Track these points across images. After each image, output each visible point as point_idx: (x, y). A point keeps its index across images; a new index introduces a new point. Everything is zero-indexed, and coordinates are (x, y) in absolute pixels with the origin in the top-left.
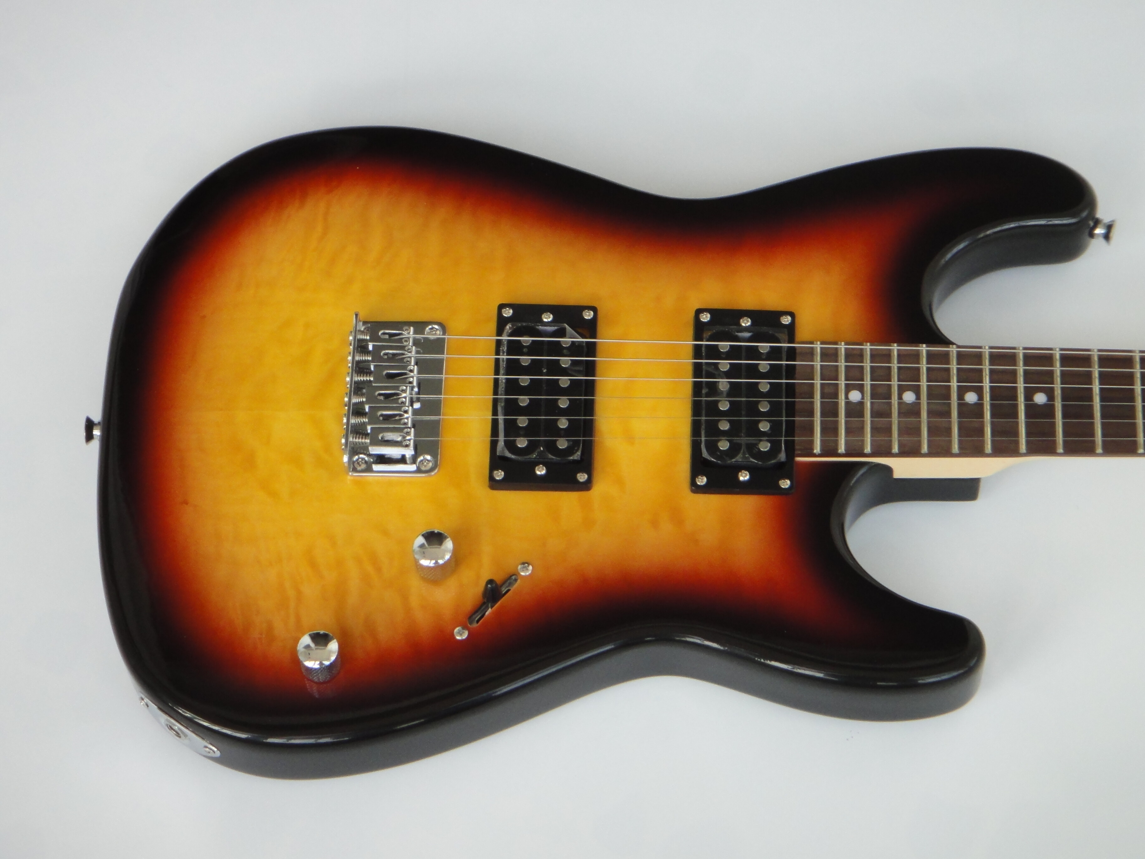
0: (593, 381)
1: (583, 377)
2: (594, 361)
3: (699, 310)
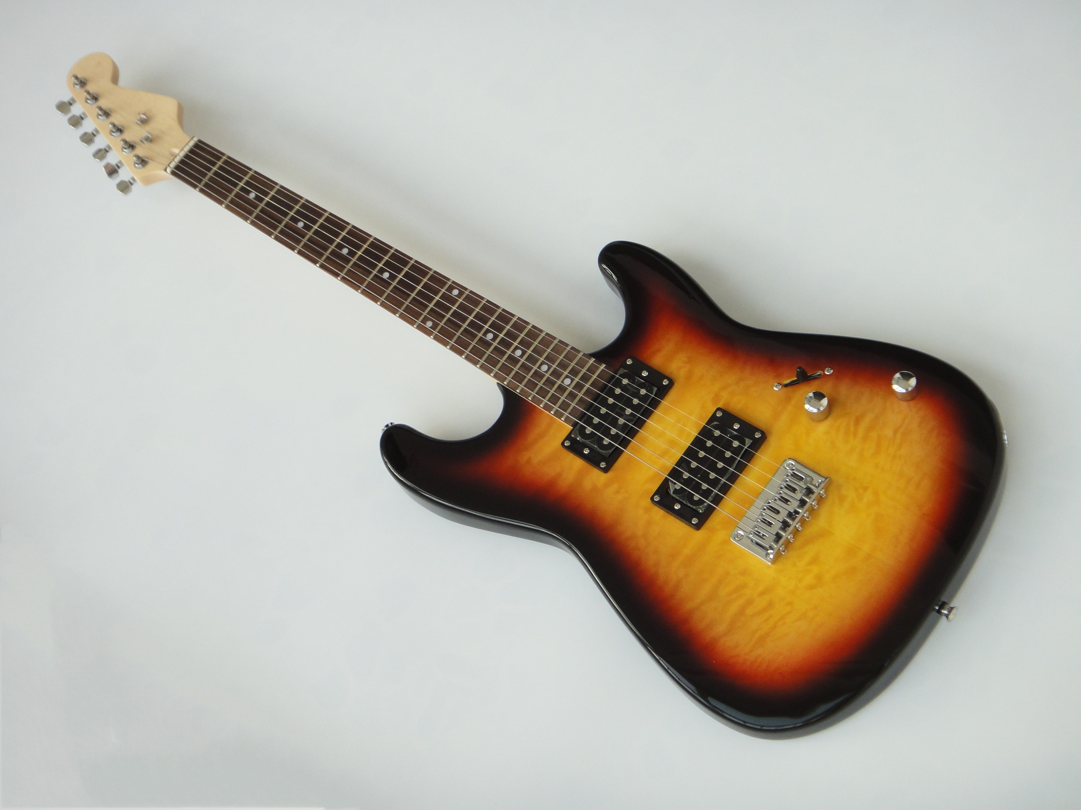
0: (676, 464)
1: (679, 469)
3: (606, 470)
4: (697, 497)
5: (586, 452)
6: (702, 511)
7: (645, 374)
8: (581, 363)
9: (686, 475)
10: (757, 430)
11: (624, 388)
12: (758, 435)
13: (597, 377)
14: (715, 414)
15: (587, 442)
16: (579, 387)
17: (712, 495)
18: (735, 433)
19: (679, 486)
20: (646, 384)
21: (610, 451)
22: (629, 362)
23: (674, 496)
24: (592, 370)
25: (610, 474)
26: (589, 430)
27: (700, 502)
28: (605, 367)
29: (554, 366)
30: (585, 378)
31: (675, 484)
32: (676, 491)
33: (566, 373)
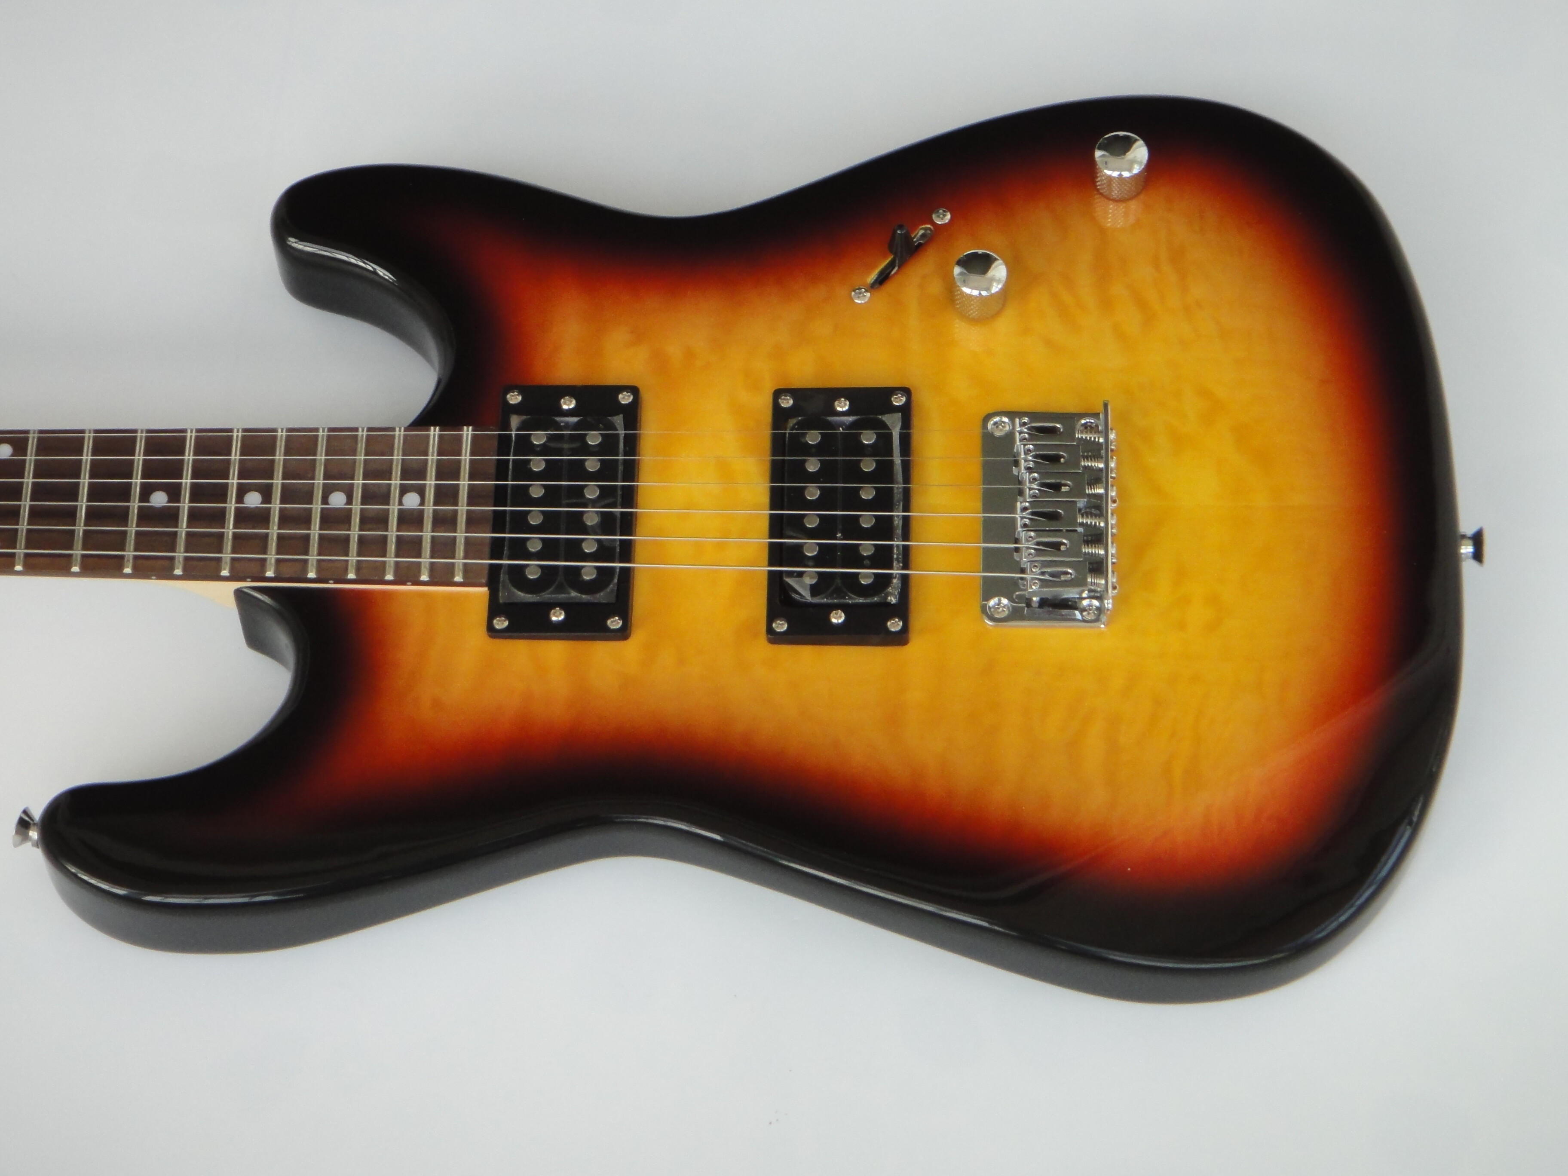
0: (771, 536)
1: (785, 542)
2: (770, 538)
3: (623, 633)
4: (866, 575)
5: (558, 616)
6: (894, 598)
7: (568, 404)
8: (416, 447)
9: (811, 547)
10: (892, 391)
11: (544, 450)
12: (898, 401)
13: (472, 454)
14: (776, 407)
15: (547, 596)
16: (446, 495)
17: (895, 556)
18: (851, 419)
19: (811, 574)
20: (589, 419)
21: (613, 586)
22: (514, 398)
23: (816, 600)
24: (450, 447)
25: (638, 636)
26: (533, 569)
27: (883, 582)
28: (473, 430)
29: (359, 482)
30: (448, 471)
31: (800, 574)
32: (815, 590)
33: (396, 482)
